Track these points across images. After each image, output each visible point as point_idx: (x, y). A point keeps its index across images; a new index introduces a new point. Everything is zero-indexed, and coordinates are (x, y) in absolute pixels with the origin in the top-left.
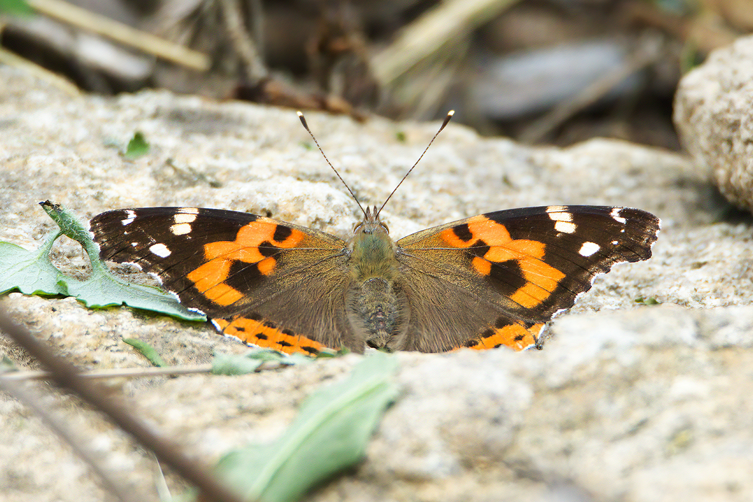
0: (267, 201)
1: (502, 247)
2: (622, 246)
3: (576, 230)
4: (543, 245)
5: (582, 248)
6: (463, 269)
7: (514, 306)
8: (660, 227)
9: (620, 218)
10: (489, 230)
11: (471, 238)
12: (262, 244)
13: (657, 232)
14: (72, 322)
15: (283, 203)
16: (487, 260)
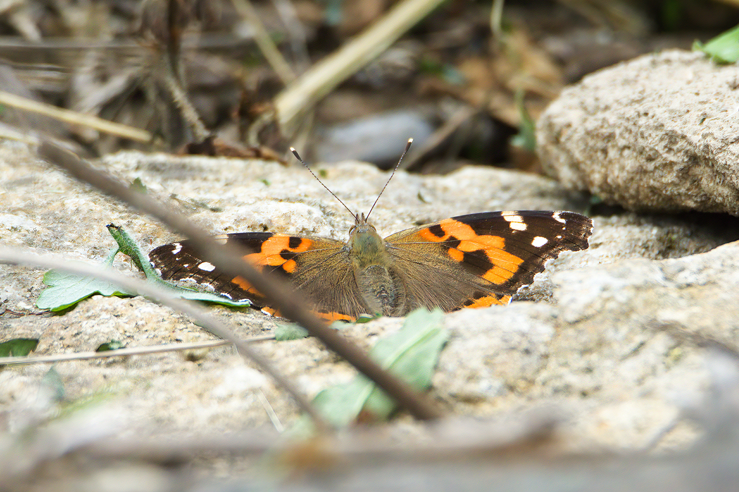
0: (263, 218)
1: (471, 240)
2: (565, 239)
3: (527, 228)
4: (503, 239)
5: (534, 241)
6: (441, 257)
7: (487, 283)
8: (593, 226)
9: (561, 219)
10: (458, 229)
11: (444, 235)
12: (282, 252)
13: (592, 229)
14: (149, 313)
15: (275, 219)
16: (460, 250)
